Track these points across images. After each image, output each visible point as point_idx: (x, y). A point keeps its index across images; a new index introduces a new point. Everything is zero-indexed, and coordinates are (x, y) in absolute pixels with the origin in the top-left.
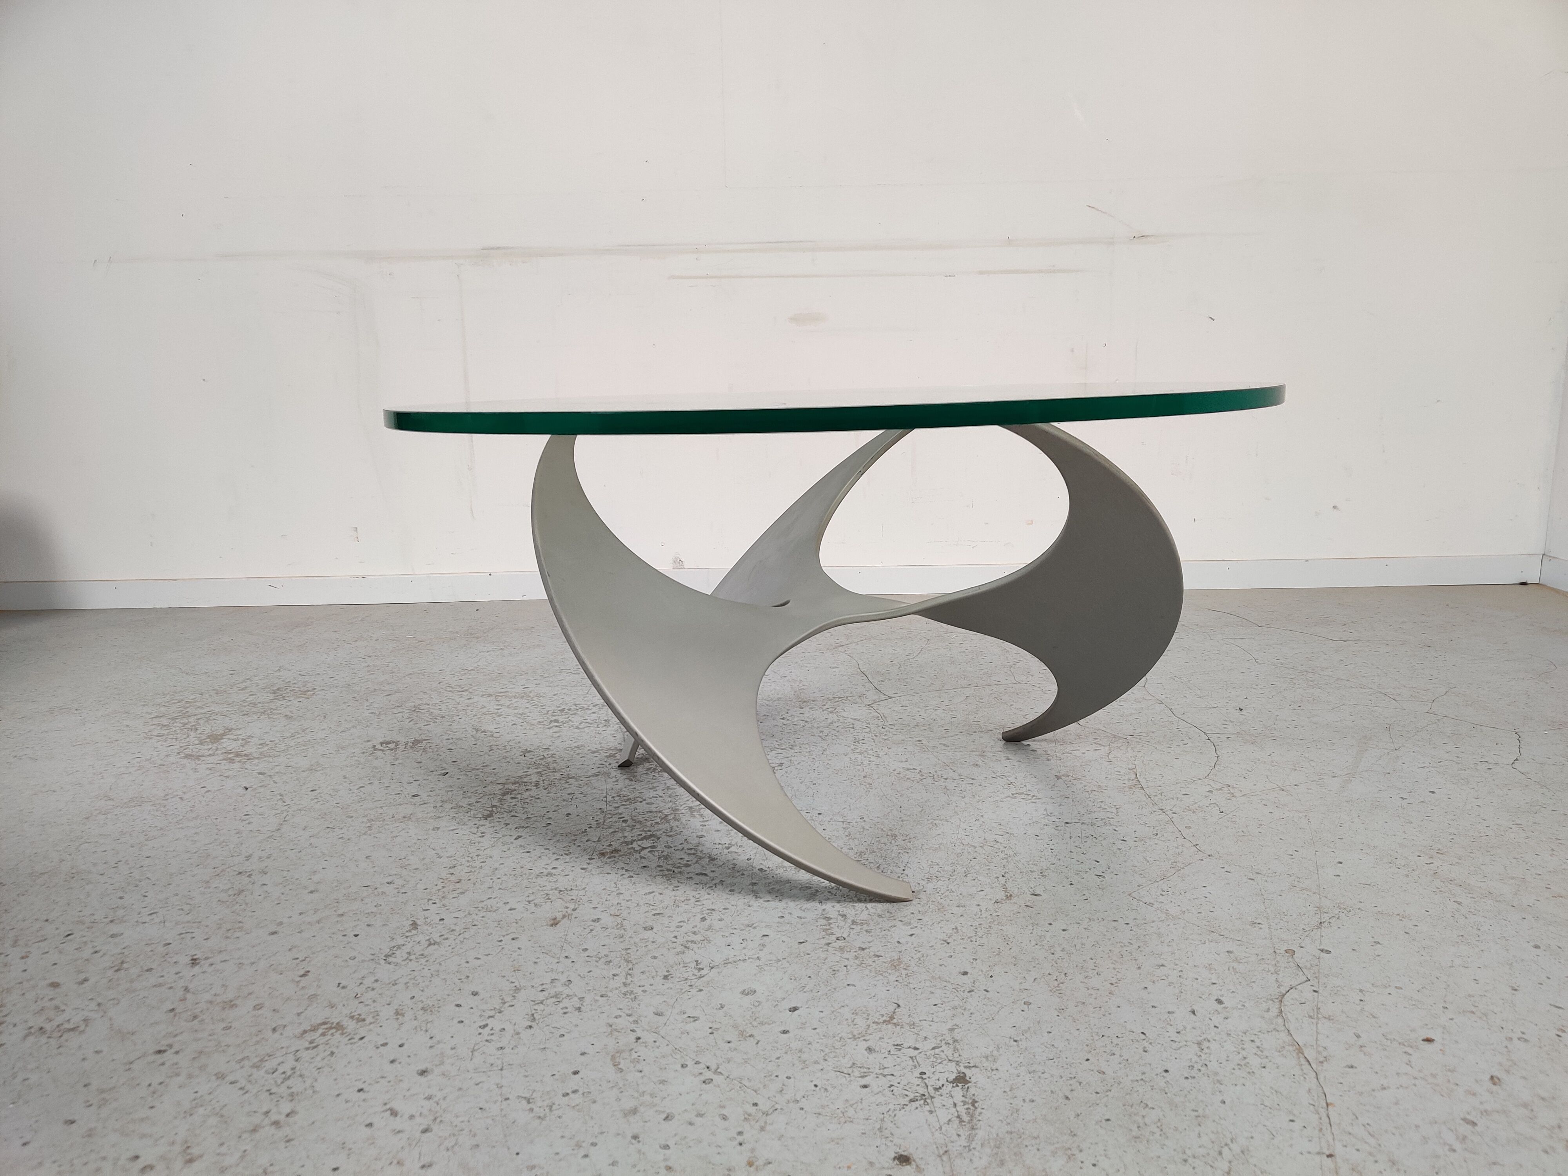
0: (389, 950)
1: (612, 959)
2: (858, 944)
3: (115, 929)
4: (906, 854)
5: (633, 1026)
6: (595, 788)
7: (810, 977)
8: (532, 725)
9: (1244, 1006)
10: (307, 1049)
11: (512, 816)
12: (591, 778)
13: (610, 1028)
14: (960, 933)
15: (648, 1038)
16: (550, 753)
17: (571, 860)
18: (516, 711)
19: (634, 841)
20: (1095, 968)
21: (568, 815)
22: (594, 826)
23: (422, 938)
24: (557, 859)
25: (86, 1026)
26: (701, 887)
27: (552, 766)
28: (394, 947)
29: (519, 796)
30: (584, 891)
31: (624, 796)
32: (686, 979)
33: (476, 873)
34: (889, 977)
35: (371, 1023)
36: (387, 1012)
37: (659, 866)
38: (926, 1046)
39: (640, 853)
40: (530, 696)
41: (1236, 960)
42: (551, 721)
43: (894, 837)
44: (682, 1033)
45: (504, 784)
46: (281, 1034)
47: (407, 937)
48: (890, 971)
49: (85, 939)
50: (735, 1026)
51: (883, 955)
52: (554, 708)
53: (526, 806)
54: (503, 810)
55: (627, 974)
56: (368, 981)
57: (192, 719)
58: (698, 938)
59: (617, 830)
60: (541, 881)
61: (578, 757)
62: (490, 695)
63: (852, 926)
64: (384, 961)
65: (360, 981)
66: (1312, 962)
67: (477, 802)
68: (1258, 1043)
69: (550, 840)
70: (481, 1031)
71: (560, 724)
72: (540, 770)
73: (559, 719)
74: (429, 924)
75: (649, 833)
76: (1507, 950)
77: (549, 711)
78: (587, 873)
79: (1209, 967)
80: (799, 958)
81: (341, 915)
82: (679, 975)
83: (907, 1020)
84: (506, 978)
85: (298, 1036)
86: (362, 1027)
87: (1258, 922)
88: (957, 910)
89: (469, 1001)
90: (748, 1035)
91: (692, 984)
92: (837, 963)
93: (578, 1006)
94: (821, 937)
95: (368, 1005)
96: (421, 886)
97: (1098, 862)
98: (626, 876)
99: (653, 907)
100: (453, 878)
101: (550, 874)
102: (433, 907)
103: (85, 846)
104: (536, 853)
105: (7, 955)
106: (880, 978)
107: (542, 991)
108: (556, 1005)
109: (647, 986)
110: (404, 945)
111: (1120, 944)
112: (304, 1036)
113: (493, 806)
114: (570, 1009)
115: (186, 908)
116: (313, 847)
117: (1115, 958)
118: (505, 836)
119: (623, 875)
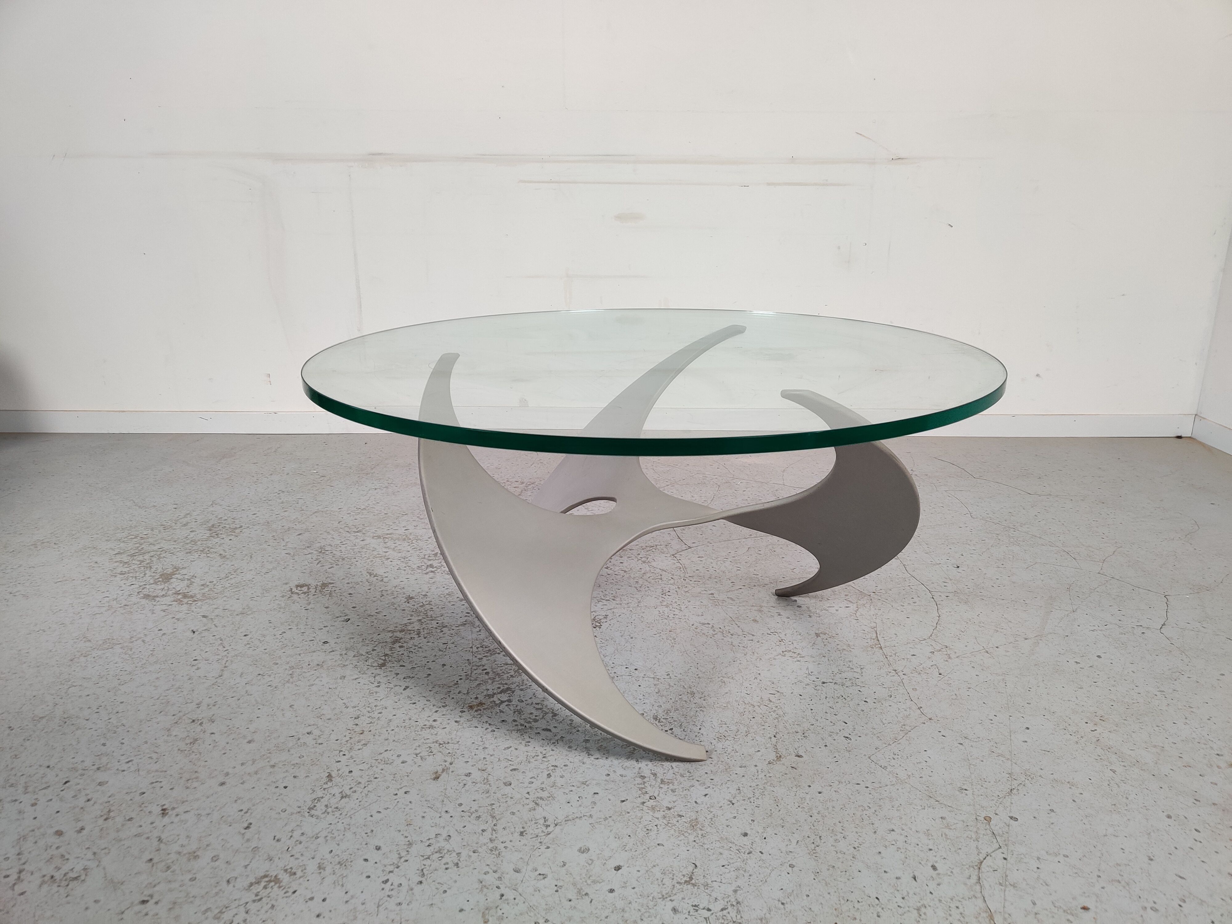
0: (311, 802)
1: (481, 814)
2: (666, 804)
3: (101, 776)
4: (701, 712)
5: (498, 883)
6: (463, 638)
7: (629, 836)
8: (413, 570)
9: (952, 872)
10: (254, 901)
11: (401, 666)
12: (461, 627)
13: (481, 884)
14: (742, 794)
15: (510, 894)
16: (428, 599)
17: (447, 713)
18: (400, 554)
19: (495, 694)
20: (842, 832)
21: (444, 665)
22: (464, 677)
23: (336, 791)
24: (436, 712)
25: (86, 875)
26: (547, 743)
27: (430, 613)
28: (315, 799)
29: (405, 645)
30: (457, 745)
31: (486, 647)
32: (537, 836)
33: (375, 724)
34: (689, 837)
35: (300, 877)
36: (312, 866)
37: (514, 721)
38: (716, 907)
39: (499, 707)
40: (410, 539)
41: (948, 827)
42: (428, 566)
43: (693, 694)
44: (535, 891)
45: (393, 632)
46: (234, 886)
47: (324, 789)
48: (689, 831)
49: (79, 787)
50: (574, 884)
51: (684, 815)
52: (429, 552)
53: (411, 655)
54: (393, 659)
55: (494, 830)
56: (296, 834)
57: (147, 557)
58: (545, 794)
59: (481, 682)
60: (426, 733)
61: (449, 605)
62: (379, 537)
63: (661, 786)
64: (308, 814)
65: (290, 834)
66: (1004, 830)
67: (373, 650)
68: (961, 910)
69: (430, 691)
70: (383, 886)
71: (435, 569)
72: (420, 618)
73: (434, 564)
74: (340, 776)
75: (506, 686)
76: (1147, 819)
77: (425, 555)
78: (460, 727)
79: (927, 833)
80: (621, 817)
81: (273, 766)
82: (531, 832)
83: (702, 881)
84: (401, 833)
85: (247, 888)
86: (294, 880)
87: (964, 787)
88: (741, 771)
89: (374, 856)
90: (584, 893)
91: (542, 841)
92: (650, 822)
93: (456, 861)
94: (638, 796)
95: (297, 859)
96: (333, 737)
97: (846, 723)
98: (489, 730)
99: (510, 763)
100: (358, 729)
101: (431, 727)
102: (343, 759)
103: (72, 690)
104: (420, 705)
105: (21, 802)
106: (682, 837)
107: (429, 846)
108: (440, 860)
109: (508, 842)
110: (322, 798)
111: (861, 808)
112: (251, 888)
113: (386, 655)
114: (451, 865)
115: (154, 756)
116: (248, 695)
117: (857, 822)
118: (396, 686)
119: (487, 729)
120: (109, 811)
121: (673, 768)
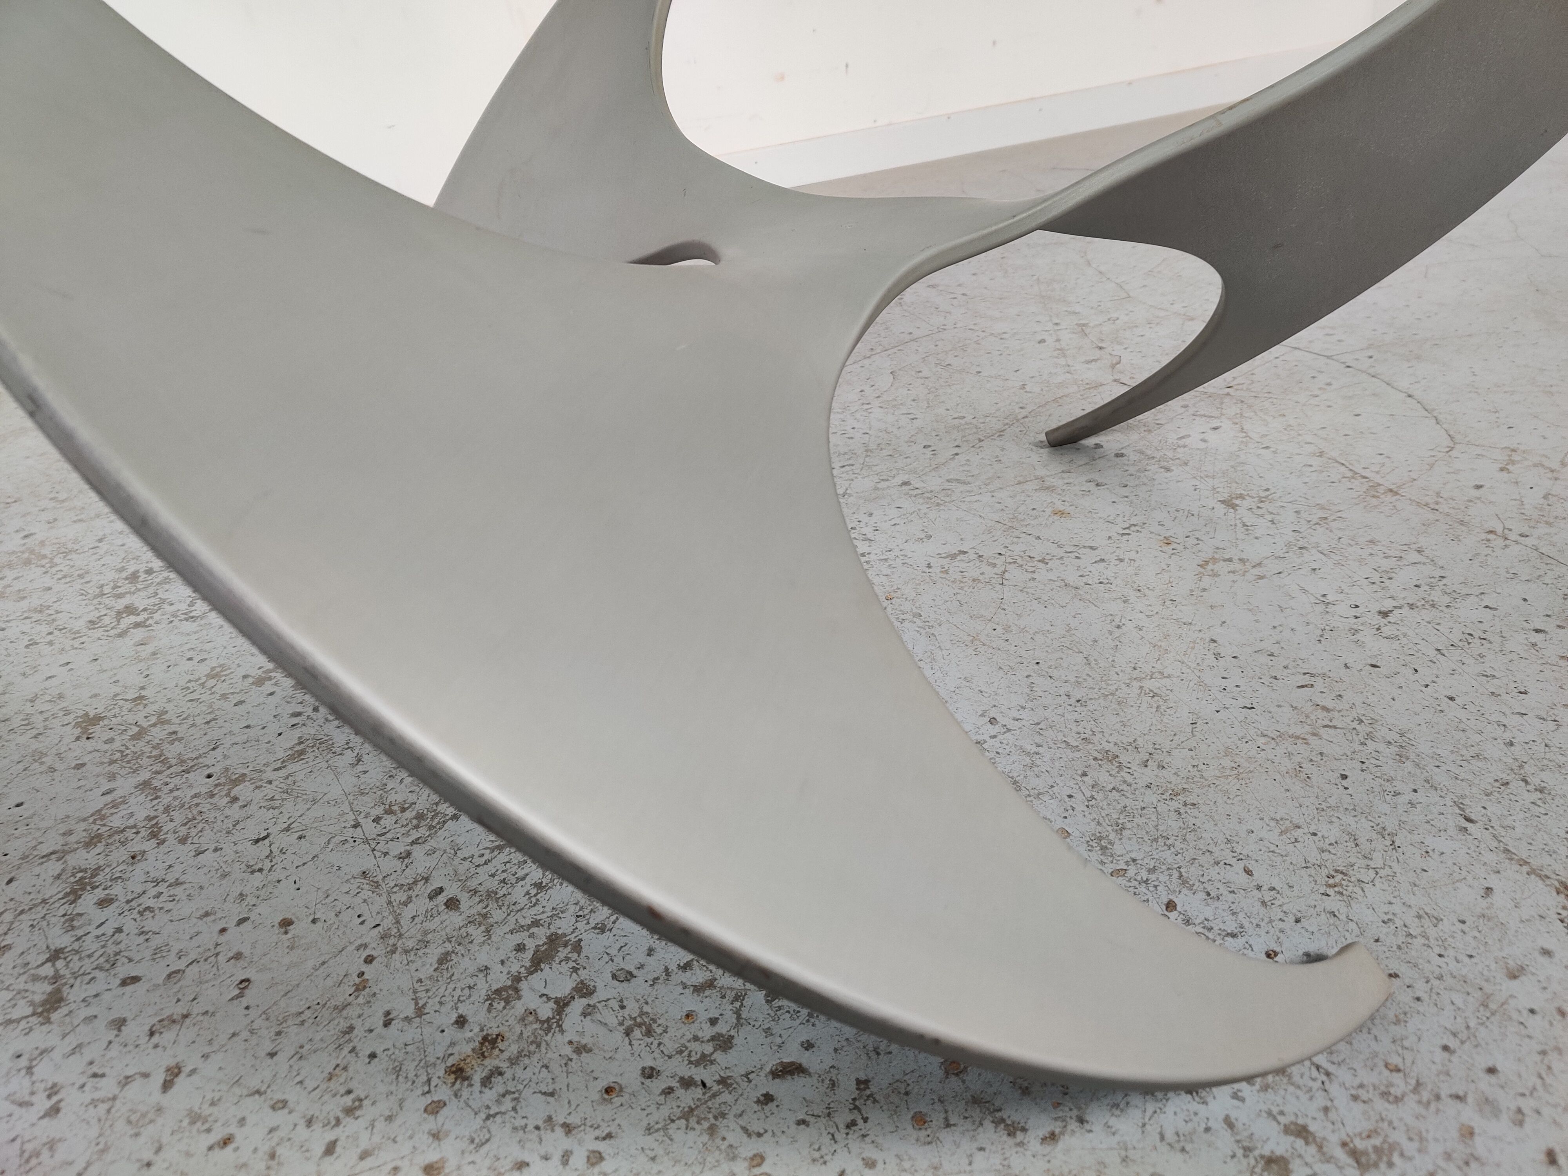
6: (315, 802)
8: (76, 635)
11: (124, 983)
12: (292, 767)
16: (151, 708)
17: (376, 1139)
18: (24, 604)
19: (517, 979)
21: (286, 923)
22: (378, 951)
24: (330, 1149)
27: (172, 751)
29: (117, 890)
31: (403, 810)
37: (650, 1073)
39: (562, 1031)
40: (44, 557)
42: (119, 613)
45: (61, 854)
52: (111, 575)
53: (150, 924)
54: (88, 966)
59: (449, 947)
61: (228, 706)
69: (272, 1055)
71: (144, 615)
72: (145, 775)
73: (137, 604)
75: (542, 934)
77: (102, 586)
98: (579, 1160)
113: (56, 955)
118: (127, 1080)
119: (566, 1158)
121: (1328, 1074)
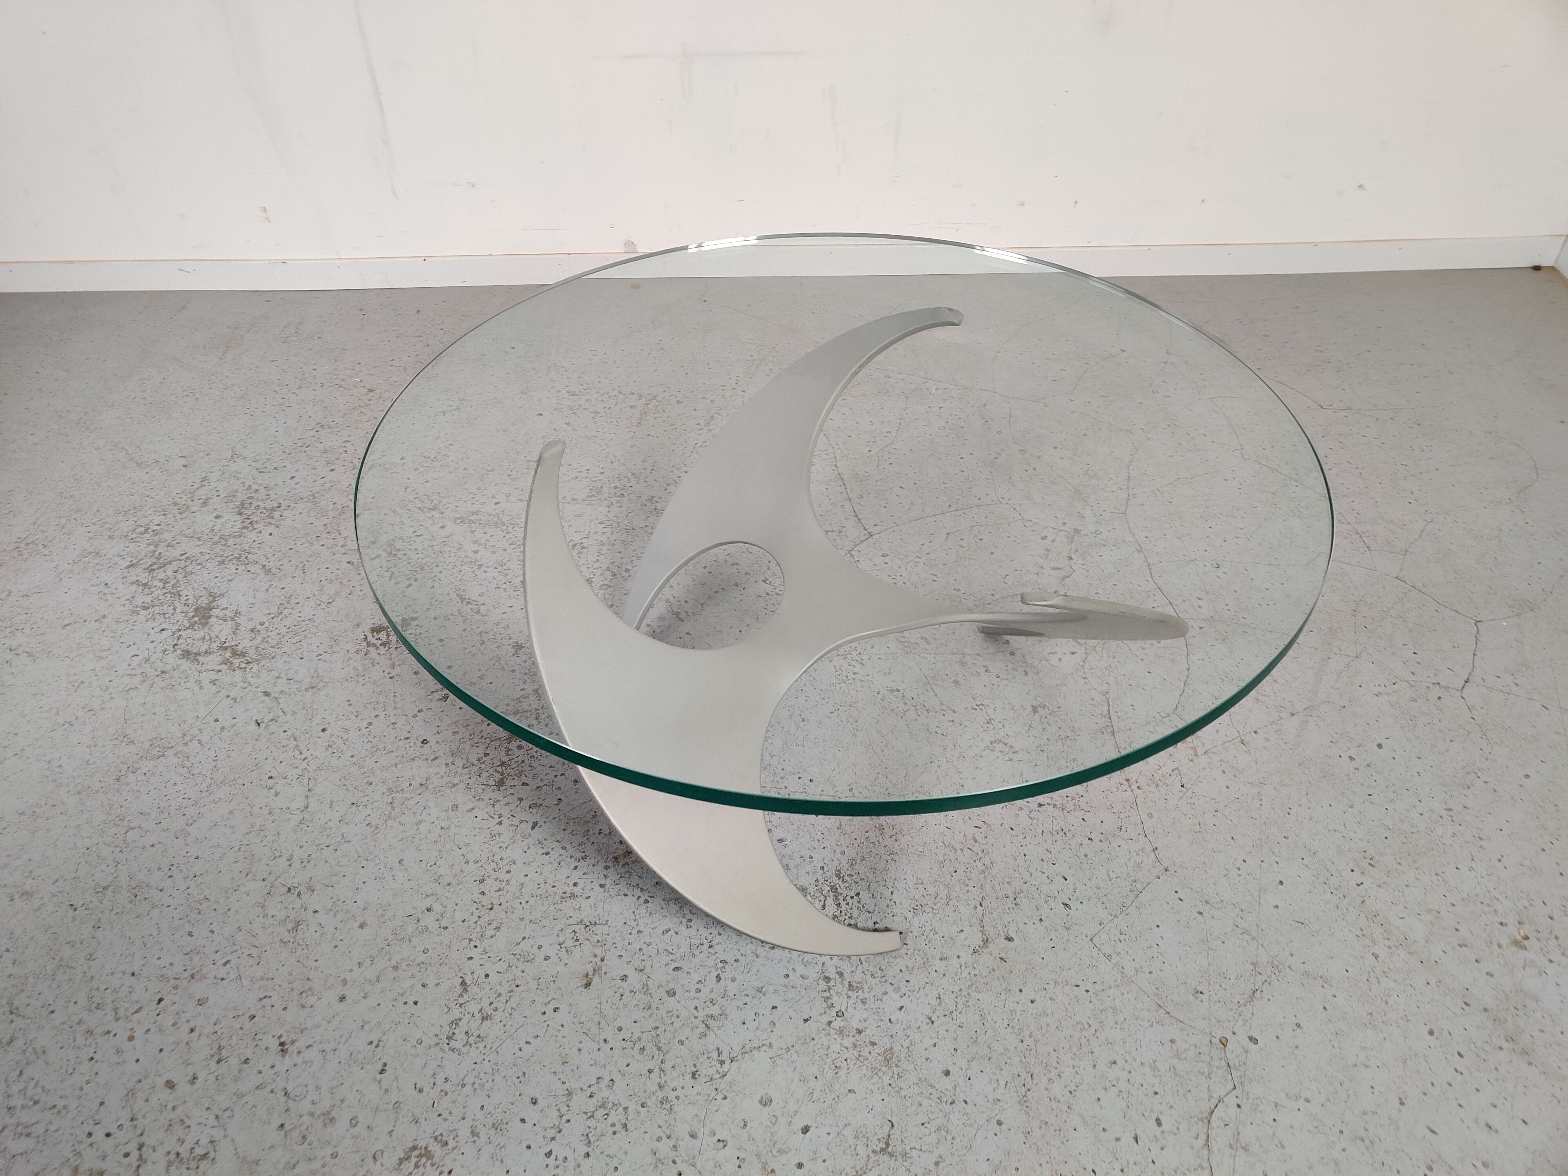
0: (448, 1028)
1: (645, 1045)
2: (855, 1024)
3: (198, 990)
4: (893, 863)
5: (673, 1154)
7: (816, 1077)
9: (1178, 1129)
11: (523, 784)
13: (655, 1157)
14: (943, 1005)
15: (688, 1173)
17: (589, 870)
18: (495, 557)
23: (473, 1007)
24: (576, 868)
25: (215, 1151)
26: (711, 923)
28: (452, 1023)
30: (606, 927)
32: (712, 1079)
33: (504, 892)
34: (883, 1078)
35: (454, 1149)
36: (464, 1132)
41: (1177, 1054)
44: (716, 1167)
46: (382, 1165)
47: (461, 1005)
48: (884, 1069)
49: (176, 1008)
50: (758, 1156)
51: (877, 1042)
53: (534, 763)
54: (512, 772)
55: (662, 1070)
56: (440, 1079)
57: (169, 572)
58: (715, 1010)
60: (567, 907)
62: (463, 519)
63: (850, 993)
64: (448, 1047)
65: (432, 1080)
66: (1240, 1059)
67: (486, 755)
69: (564, 830)
70: (547, 1161)
74: (476, 983)
76: (1406, 1038)
78: (606, 895)
79: (1154, 1066)
80: (805, 1046)
81: (395, 968)
82: (705, 1072)
83: (899, 1148)
84: (558, 1076)
85: (396, 1167)
86: (447, 1154)
87: (1200, 989)
88: (940, 966)
89: (532, 1114)
90: (769, 1170)
91: (717, 1086)
92: (839, 1055)
93: (624, 1121)
94: (823, 1011)
95: (446, 1119)
96: (459, 916)
97: (1066, 880)
98: (642, 900)
99: (671, 957)
100: (486, 901)
101: (573, 896)
102: (474, 953)
103: (131, 835)
104: (554, 855)
105: (115, 1035)
106: (876, 1079)
107: (591, 1096)
108: (606, 1119)
109: (679, 1089)
110: (460, 1020)
111: (1080, 1026)
112: (402, 1167)
113: (503, 764)
114: (618, 1127)
115: (255, 952)
116: (346, 842)
117: (1074, 1049)
118: (522, 821)
119: (639, 898)
120: (220, 1048)
121: (861, 963)
